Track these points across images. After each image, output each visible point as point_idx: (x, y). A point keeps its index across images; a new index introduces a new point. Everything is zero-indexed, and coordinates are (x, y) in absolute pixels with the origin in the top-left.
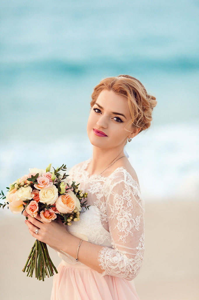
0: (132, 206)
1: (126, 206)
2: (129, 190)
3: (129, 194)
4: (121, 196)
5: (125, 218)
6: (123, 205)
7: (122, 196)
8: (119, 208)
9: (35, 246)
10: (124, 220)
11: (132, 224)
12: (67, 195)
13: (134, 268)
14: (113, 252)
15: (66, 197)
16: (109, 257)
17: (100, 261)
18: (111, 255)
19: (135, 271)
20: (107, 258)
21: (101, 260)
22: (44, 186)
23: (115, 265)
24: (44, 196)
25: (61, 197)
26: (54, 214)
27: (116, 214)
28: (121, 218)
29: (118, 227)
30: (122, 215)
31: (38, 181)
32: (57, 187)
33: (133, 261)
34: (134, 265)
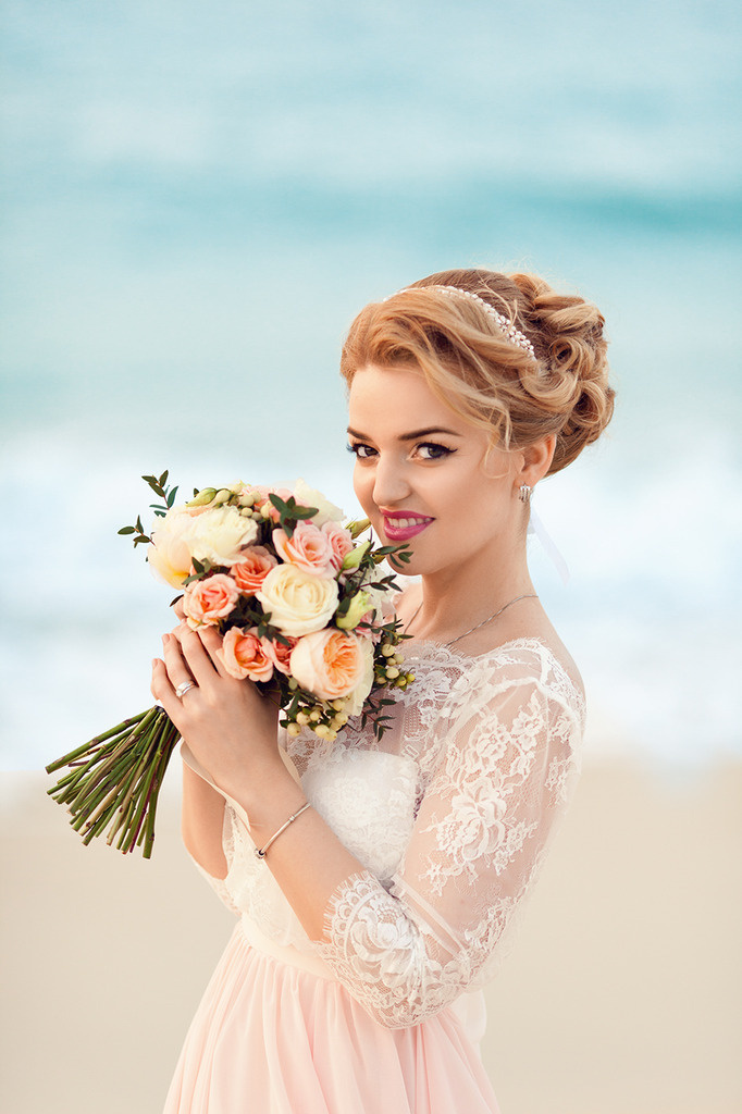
0: (525, 777)
1: (505, 771)
2: (540, 717)
3: (537, 731)
4: (503, 728)
5: (481, 811)
6: (498, 763)
7: (509, 730)
8: (480, 765)
9: (139, 720)
10: (472, 816)
11: (490, 840)
12: (353, 640)
13: (425, 997)
14: (392, 908)
15: (345, 647)
16: (371, 915)
17: (336, 905)
18: (379, 913)
19: (424, 1006)
20: (364, 913)
21: (339, 905)
22: (305, 559)
23: (373, 950)
24: (281, 589)
25: (331, 632)
26: (270, 666)
27: (457, 785)
28: (469, 804)
29: (441, 829)
30: (477, 796)
31: (296, 531)
32: (340, 597)
33: (435, 972)
34: (431, 987)
